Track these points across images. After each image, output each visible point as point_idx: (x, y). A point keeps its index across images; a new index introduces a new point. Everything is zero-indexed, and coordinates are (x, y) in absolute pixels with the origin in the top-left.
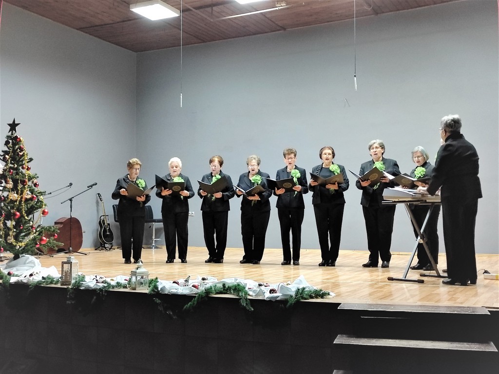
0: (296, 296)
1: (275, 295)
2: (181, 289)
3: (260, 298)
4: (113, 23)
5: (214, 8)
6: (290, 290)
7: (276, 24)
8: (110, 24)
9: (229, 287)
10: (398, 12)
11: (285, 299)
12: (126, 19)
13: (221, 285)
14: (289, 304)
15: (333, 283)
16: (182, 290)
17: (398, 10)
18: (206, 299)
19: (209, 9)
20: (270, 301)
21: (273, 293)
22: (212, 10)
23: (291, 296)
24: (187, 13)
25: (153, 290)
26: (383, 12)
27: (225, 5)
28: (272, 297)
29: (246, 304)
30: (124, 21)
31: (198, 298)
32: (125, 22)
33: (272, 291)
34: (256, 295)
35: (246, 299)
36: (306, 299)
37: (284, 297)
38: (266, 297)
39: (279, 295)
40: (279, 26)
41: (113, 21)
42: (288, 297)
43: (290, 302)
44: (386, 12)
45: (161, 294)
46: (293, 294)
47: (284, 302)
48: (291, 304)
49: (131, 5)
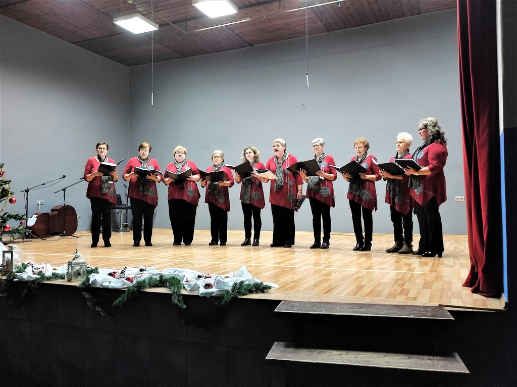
0: (233, 291)
1: (210, 290)
2: (113, 282)
3: (195, 293)
4: (102, 38)
5: (188, 23)
6: (226, 284)
7: (244, 40)
8: (100, 38)
9: (165, 280)
10: (346, 29)
11: (221, 295)
12: (113, 34)
13: (158, 278)
14: (224, 301)
15: (283, 268)
16: (115, 283)
17: (347, 28)
18: (137, 294)
19: (183, 24)
20: (204, 297)
21: (207, 288)
22: (186, 24)
23: (228, 291)
24: (164, 27)
25: (84, 283)
26: (334, 30)
27: (197, 20)
28: (207, 293)
29: (178, 300)
30: (111, 35)
31: (128, 294)
32: (113, 37)
33: (208, 286)
34: (190, 290)
35: (179, 295)
36: (244, 294)
37: (220, 293)
38: (200, 293)
39: (214, 290)
40: (247, 42)
41: (102, 35)
42: (224, 293)
43: (226, 299)
44: (337, 30)
45: (92, 288)
46: (230, 289)
47: (218, 298)
48: (226, 302)
49: (114, 19)
